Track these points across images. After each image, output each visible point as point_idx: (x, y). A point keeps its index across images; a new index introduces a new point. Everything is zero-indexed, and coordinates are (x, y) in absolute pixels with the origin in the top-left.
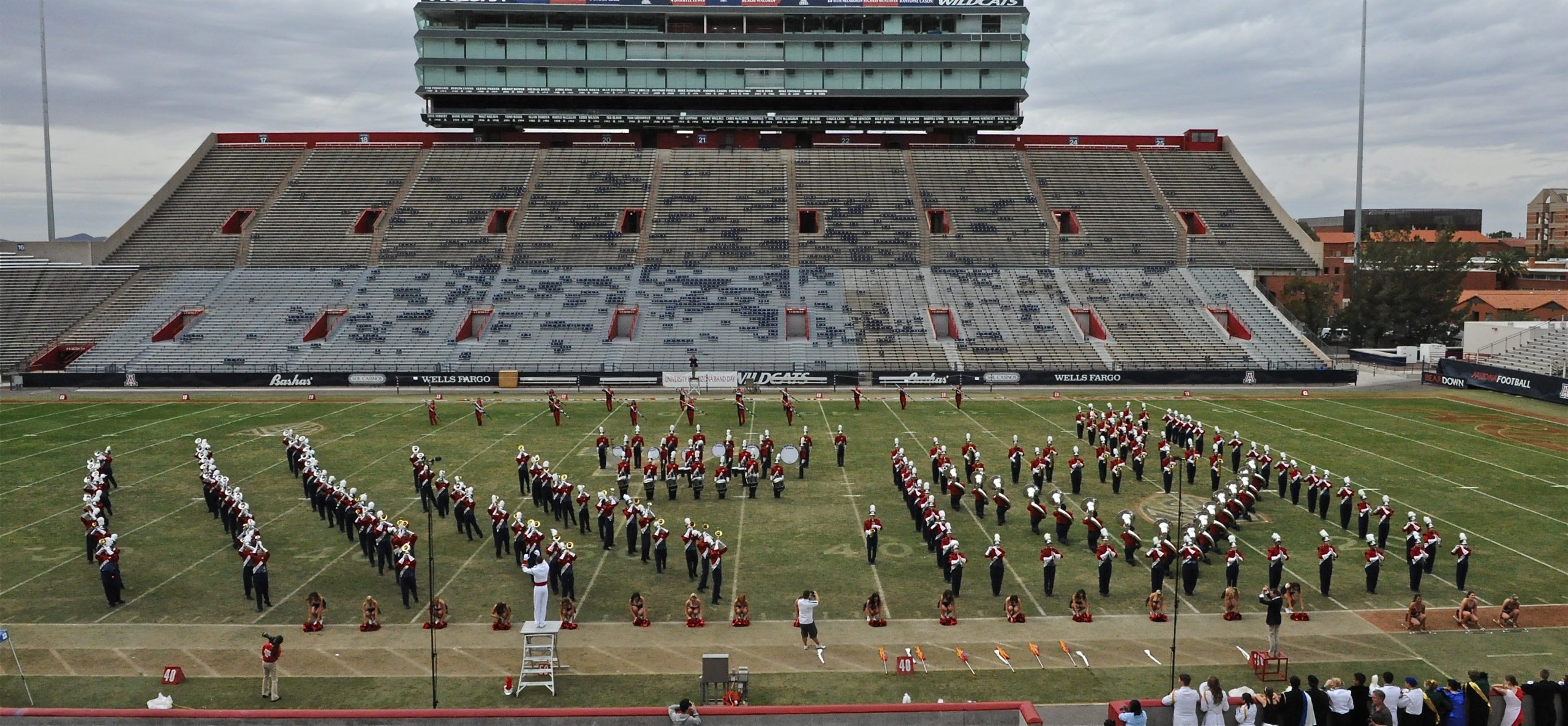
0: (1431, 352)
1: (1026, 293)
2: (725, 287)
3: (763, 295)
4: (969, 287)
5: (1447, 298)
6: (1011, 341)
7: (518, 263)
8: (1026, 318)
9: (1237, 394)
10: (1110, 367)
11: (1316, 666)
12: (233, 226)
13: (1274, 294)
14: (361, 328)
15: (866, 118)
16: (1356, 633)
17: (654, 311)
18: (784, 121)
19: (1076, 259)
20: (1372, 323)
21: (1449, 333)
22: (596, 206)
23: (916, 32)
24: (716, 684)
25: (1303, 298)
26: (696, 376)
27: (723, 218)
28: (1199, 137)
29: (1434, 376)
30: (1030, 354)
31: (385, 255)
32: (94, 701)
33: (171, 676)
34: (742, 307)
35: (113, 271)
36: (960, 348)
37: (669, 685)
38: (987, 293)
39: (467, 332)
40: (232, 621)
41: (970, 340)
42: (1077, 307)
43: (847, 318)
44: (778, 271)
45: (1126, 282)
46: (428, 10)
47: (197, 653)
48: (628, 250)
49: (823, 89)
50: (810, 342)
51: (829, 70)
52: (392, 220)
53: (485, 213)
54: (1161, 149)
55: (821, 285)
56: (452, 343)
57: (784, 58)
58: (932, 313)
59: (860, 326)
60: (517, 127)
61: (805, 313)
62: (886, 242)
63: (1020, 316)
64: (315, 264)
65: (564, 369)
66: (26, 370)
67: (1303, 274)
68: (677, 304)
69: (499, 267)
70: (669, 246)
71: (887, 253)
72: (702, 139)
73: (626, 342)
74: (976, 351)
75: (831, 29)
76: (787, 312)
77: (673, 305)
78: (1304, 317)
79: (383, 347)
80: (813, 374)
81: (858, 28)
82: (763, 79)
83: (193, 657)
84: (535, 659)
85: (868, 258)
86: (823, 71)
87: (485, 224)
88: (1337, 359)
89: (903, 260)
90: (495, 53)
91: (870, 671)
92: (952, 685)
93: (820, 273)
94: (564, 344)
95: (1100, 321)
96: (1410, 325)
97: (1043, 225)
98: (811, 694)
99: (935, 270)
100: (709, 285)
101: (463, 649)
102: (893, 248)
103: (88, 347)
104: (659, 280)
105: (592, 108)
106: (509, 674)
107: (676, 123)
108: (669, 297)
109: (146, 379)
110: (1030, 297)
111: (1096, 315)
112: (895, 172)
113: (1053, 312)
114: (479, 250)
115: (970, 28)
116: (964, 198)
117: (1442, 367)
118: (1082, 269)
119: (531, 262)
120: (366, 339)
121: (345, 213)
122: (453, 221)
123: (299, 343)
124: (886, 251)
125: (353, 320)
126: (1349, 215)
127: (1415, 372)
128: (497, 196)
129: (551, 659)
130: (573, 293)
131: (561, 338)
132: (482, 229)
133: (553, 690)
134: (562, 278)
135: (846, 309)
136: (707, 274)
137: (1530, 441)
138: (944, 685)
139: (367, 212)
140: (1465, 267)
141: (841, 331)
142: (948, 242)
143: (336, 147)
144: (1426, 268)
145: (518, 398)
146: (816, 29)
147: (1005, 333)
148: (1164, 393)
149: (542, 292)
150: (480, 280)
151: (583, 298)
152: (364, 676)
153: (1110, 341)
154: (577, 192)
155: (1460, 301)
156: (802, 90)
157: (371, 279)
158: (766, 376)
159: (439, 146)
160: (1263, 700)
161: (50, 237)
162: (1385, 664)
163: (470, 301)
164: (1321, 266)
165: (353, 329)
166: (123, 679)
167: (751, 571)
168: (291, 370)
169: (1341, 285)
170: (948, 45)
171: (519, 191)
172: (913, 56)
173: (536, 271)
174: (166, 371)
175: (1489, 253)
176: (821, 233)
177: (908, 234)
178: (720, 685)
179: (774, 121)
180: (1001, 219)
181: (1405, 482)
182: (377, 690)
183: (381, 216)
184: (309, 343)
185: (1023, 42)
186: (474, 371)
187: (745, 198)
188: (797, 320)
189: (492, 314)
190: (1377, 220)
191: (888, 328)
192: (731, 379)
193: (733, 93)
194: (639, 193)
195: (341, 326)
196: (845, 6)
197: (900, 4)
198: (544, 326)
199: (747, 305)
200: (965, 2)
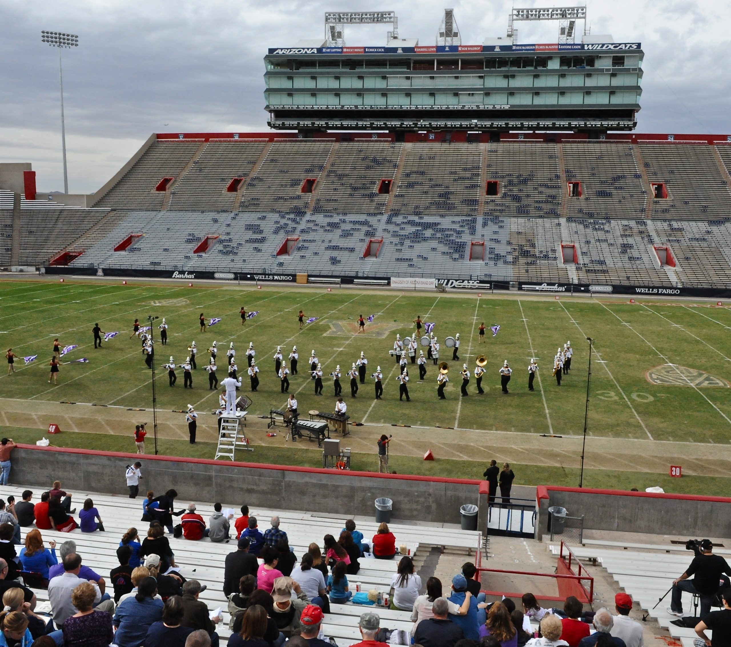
1: (626, 236)
2: (436, 228)
3: (459, 233)
4: (589, 231)
6: (613, 266)
7: (317, 210)
8: (624, 252)
12: (162, 187)
14: (225, 247)
15: (534, 123)
17: (392, 241)
18: (482, 125)
19: (662, 215)
22: (365, 177)
23: (569, 68)
27: (440, 185)
30: (623, 275)
31: (243, 205)
33: (52, 429)
34: (446, 240)
35: (97, 211)
36: (578, 269)
38: (601, 235)
39: (284, 250)
41: (585, 264)
42: (659, 246)
43: (509, 248)
44: (470, 218)
45: (695, 230)
46: (272, 59)
48: (381, 204)
49: (508, 104)
50: (484, 263)
51: (511, 92)
52: (249, 185)
53: (300, 180)
54: (730, 144)
55: (495, 228)
56: (274, 257)
57: (484, 85)
58: (563, 247)
59: (516, 254)
60: (323, 129)
61: (483, 244)
62: (540, 202)
63: (620, 250)
64: (204, 209)
65: (334, 273)
66: (48, 265)
68: (407, 237)
69: (305, 213)
70: (405, 202)
71: (539, 209)
72: (432, 137)
73: (374, 259)
74: (588, 271)
75: (514, 66)
76: (472, 244)
77: (404, 238)
79: (236, 258)
80: (482, 282)
81: (532, 66)
82: (471, 99)
85: (527, 211)
86: (508, 93)
87: (300, 188)
89: (549, 213)
90: (311, 85)
93: (496, 220)
94: (337, 259)
95: (673, 255)
97: (644, 192)
99: (569, 220)
100: (427, 226)
102: (544, 206)
103: (80, 253)
104: (397, 223)
105: (367, 117)
107: (416, 127)
108: (402, 233)
109: (108, 272)
110: (629, 239)
111: (671, 252)
112: (551, 157)
113: (642, 247)
114: (296, 203)
115: (604, 64)
116: (593, 174)
118: (666, 222)
119: (324, 210)
120: (227, 253)
121: (223, 180)
122: (282, 186)
124: (539, 207)
125: (221, 242)
128: (308, 171)
130: (346, 229)
131: (335, 256)
132: (298, 190)
134: (340, 220)
135: (509, 243)
136: (427, 219)
139: (235, 180)
141: (503, 256)
142: (581, 202)
143: (221, 141)
145: (307, 290)
146: (505, 66)
147: (609, 262)
148: (704, 302)
149: (328, 228)
150: (294, 220)
151: (351, 232)
153: (678, 268)
154: (355, 168)
156: (494, 106)
157: (234, 218)
159: (277, 141)
161: (65, 192)
163: (287, 232)
168: (185, 269)
170: (589, 75)
171: (321, 168)
172: (566, 82)
173: (326, 216)
174: (119, 268)
176: (499, 195)
177: (554, 197)
180: (616, 188)
183: (242, 182)
184: (196, 255)
185: (639, 73)
186: (284, 273)
187: (454, 173)
188: (478, 249)
189: (298, 241)
191: (533, 255)
192: (431, 283)
193: (451, 108)
194: (391, 170)
195: (215, 245)
196: (524, 52)
197: (559, 49)
198: (328, 248)
199: (448, 239)
200: (602, 47)
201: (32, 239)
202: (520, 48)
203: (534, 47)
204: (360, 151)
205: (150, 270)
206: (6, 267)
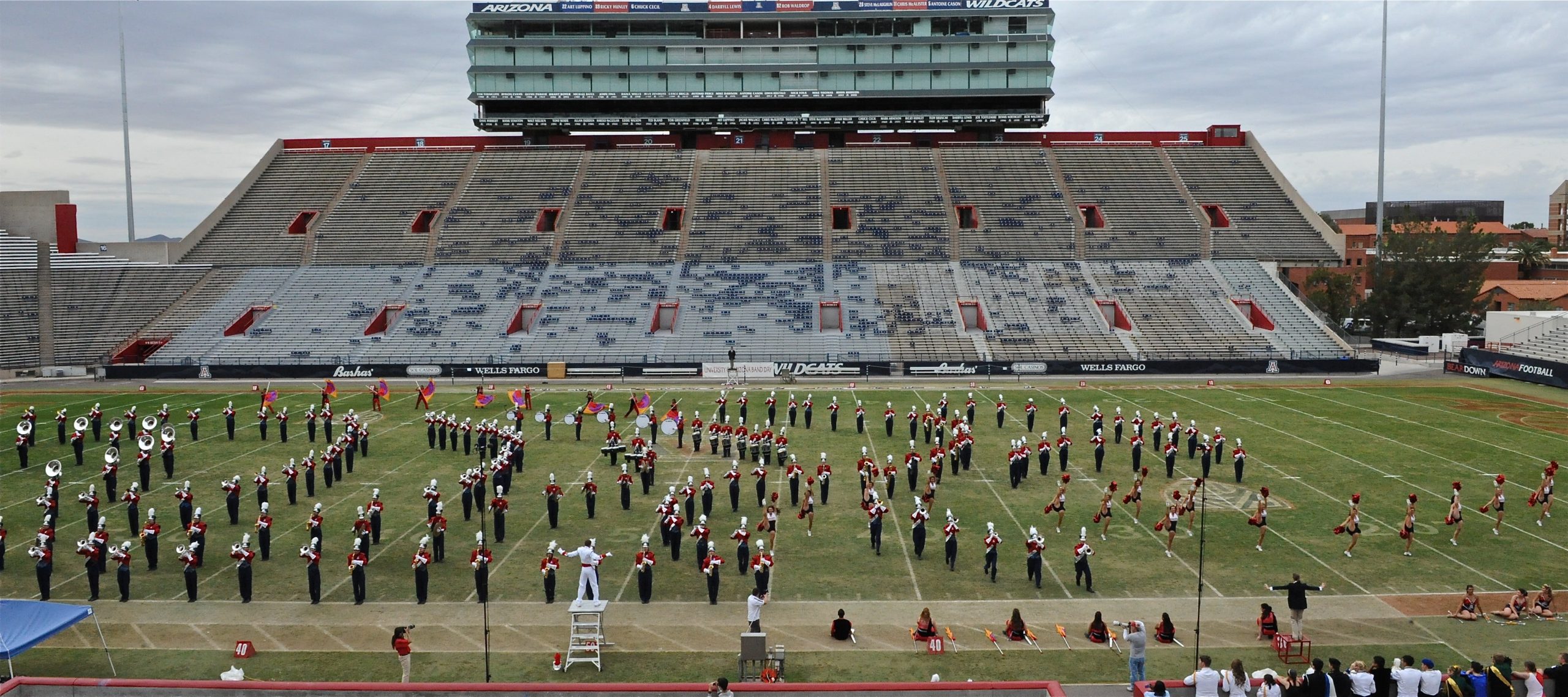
0: (1454, 341)
1: (1052, 286)
2: (761, 281)
3: (798, 288)
4: (997, 279)
5: (1469, 288)
6: (1039, 332)
7: (565, 259)
8: (1053, 310)
9: (1262, 384)
10: (1135, 357)
11: (1338, 649)
12: (299, 227)
13: (1297, 285)
14: (418, 322)
15: (896, 118)
16: (1379, 617)
17: (693, 305)
18: (818, 122)
19: (1101, 253)
20: (1394, 313)
21: (1471, 323)
22: (638, 205)
23: (944, 34)
24: (754, 661)
25: (1325, 289)
26: (735, 367)
27: (760, 216)
28: (1222, 132)
29: (1456, 365)
30: (1056, 344)
31: (440, 253)
32: (171, 672)
33: (242, 650)
34: (778, 300)
35: (188, 270)
36: (988, 339)
37: (710, 662)
38: (1015, 285)
39: (517, 325)
40: (298, 599)
41: (998, 331)
42: (1103, 299)
43: (879, 311)
44: (812, 266)
45: (1151, 274)
46: (479, 20)
47: (267, 628)
48: (669, 247)
49: (855, 90)
50: (844, 334)
51: (860, 72)
52: (449, 220)
53: (533, 212)
54: (1185, 145)
55: (854, 279)
56: (503, 336)
57: (817, 61)
58: (961, 305)
60: (564, 130)
61: (838, 306)
62: (917, 238)
63: (1047, 308)
64: (375, 262)
65: (608, 360)
66: (109, 363)
67: (1326, 265)
68: (717, 298)
69: (547, 264)
70: (708, 242)
71: (917, 248)
72: (739, 140)
73: (667, 334)
74: (1004, 341)
75: (863, 32)
76: (822, 306)
77: (712, 299)
78: (1327, 307)
79: (439, 341)
80: (846, 364)
81: (889, 31)
82: (798, 82)
83: (263, 632)
84: (582, 637)
85: (899, 252)
86: (855, 73)
87: (533, 224)
88: (1359, 348)
89: (933, 254)
90: (544, 60)
91: (901, 650)
92: (981, 664)
93: (853, 267)
94: (609, 336)
95: (1125, 313)
96: (1433, 316)
97: (1069, 219)
98: (844, 672)
99: (964, 263)
100: (746, 279)
101: (514, 627)
102: (923, 243)
103: (165, 341)
104: (699, 275)
105: (634, 111)
106: (556, 651)
107: (714, 125)
108: (708, 291)
109: (219, 371)
110: (1057, 290)
111: (1121, 307)
112: (925, 169)
113: (1078, 303)
114: (528, 248)
115: (997, 29)
116: (991, 194)
117: (1464, 355)
118: (1107, 262)
119: (578, 259)
120: (423, 333)
121: (403, 213)
122: (504, 221)
123: (361, 337)
124: (917, 245)
125: (410, 314)
126: (1371, 208)
127: (1437, 361)
128: (545, 197)
129: (598, 636)
130: (617, 288)
131: (605, 331)
132: (531, 228)
133: (599, 666)
134: (606, 273)
135: (878, 302)
136: (745, 269)
137: (1554, 429)
138: (974, 665)
139: (424, 213)
140: (1487, 257)
141: (873, 323)
142: (976, 236)
143: (394, 151)
144: (1447, 259)
145: (565, 388)
146: (848, 33)
147: (1033, 325)
148: (1188, 382)
149: (588, 287)
150: (529, 276)
151: (626, 293)
152: (422, 651)
153: (1135, 332)
154: (621, 191)
155: (1482, 291)
156: (835, 92)
157: (428, 275)
158: (801, 367)
159: (489, 150)
160: (1284, 680)
161: (130, 239)
162: (1408, 648)
163: (519, 296)
164: (1343, 258)
165: (411, 324)
166: (198, 652)
167: (787, 553)
168: (353, 362)
169: (1363, 275)
170: (976, 46)
171: (566, 191)
172: (942, 57)
173: (582, 267)
174: (237, 364)
175: (1511, 244)
176: (854, 229)
177: (937, 230)
178: (758, 662)
179: (808, 122)
180: (1027, 214)
181: (1428, 469)
182: (434, 665)
183: (436, 216)
184: (370, 337)
185: (1048, 42)
186: (524, 362)
187: (781, 196)
188: (831, 313)
189: (540, 309)
190: (1400, 212)
191: (918, 320)
192: (768, 370)
193: (769, 95)
194: (679, 192)
195: (399, 321)
196: (876, 10)
197: (929, 7)
198: (590, 320)
199: (783, 299)
200: (992, 4)
201: (75, 318)
202: (871, 5)
203: (891, 4)
204: (628, 164)
205: (292, 366)
206: (32, 369)
